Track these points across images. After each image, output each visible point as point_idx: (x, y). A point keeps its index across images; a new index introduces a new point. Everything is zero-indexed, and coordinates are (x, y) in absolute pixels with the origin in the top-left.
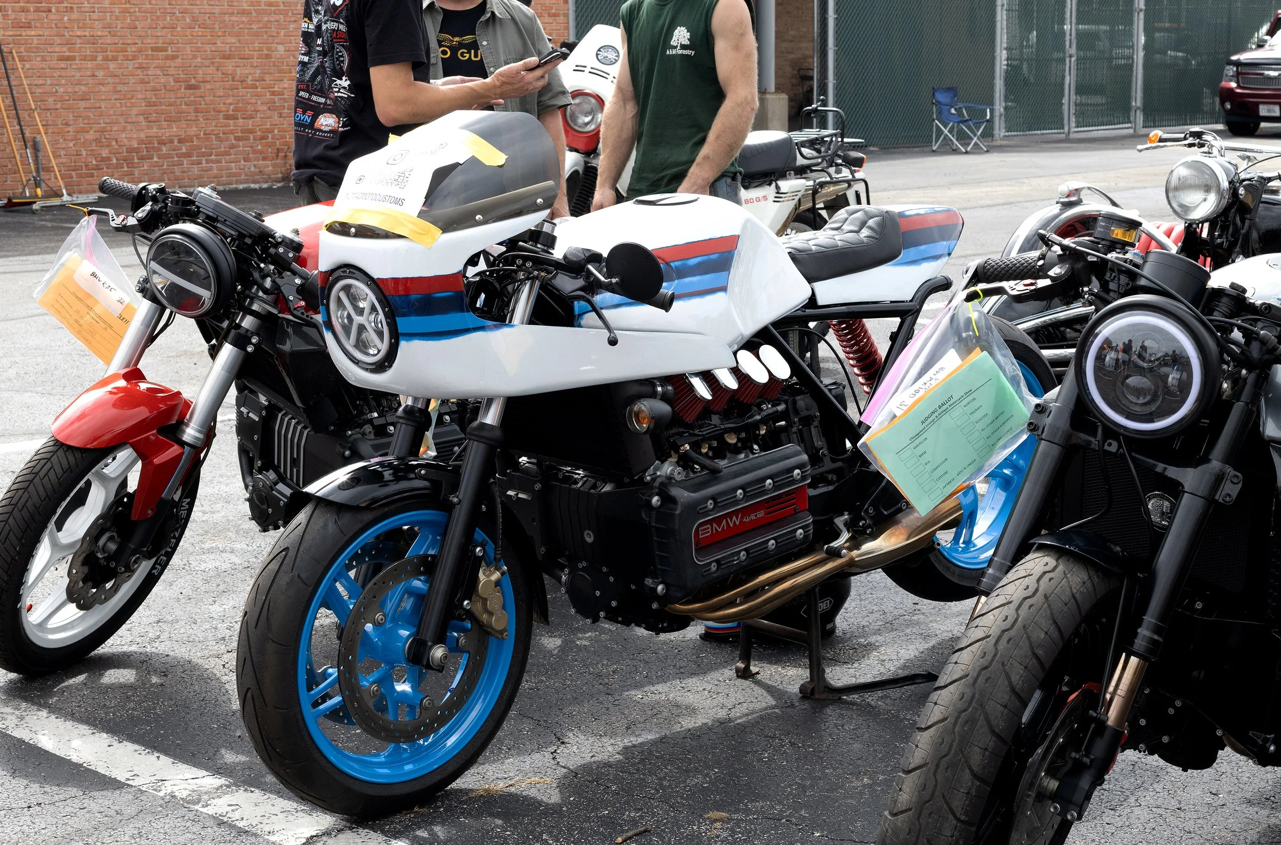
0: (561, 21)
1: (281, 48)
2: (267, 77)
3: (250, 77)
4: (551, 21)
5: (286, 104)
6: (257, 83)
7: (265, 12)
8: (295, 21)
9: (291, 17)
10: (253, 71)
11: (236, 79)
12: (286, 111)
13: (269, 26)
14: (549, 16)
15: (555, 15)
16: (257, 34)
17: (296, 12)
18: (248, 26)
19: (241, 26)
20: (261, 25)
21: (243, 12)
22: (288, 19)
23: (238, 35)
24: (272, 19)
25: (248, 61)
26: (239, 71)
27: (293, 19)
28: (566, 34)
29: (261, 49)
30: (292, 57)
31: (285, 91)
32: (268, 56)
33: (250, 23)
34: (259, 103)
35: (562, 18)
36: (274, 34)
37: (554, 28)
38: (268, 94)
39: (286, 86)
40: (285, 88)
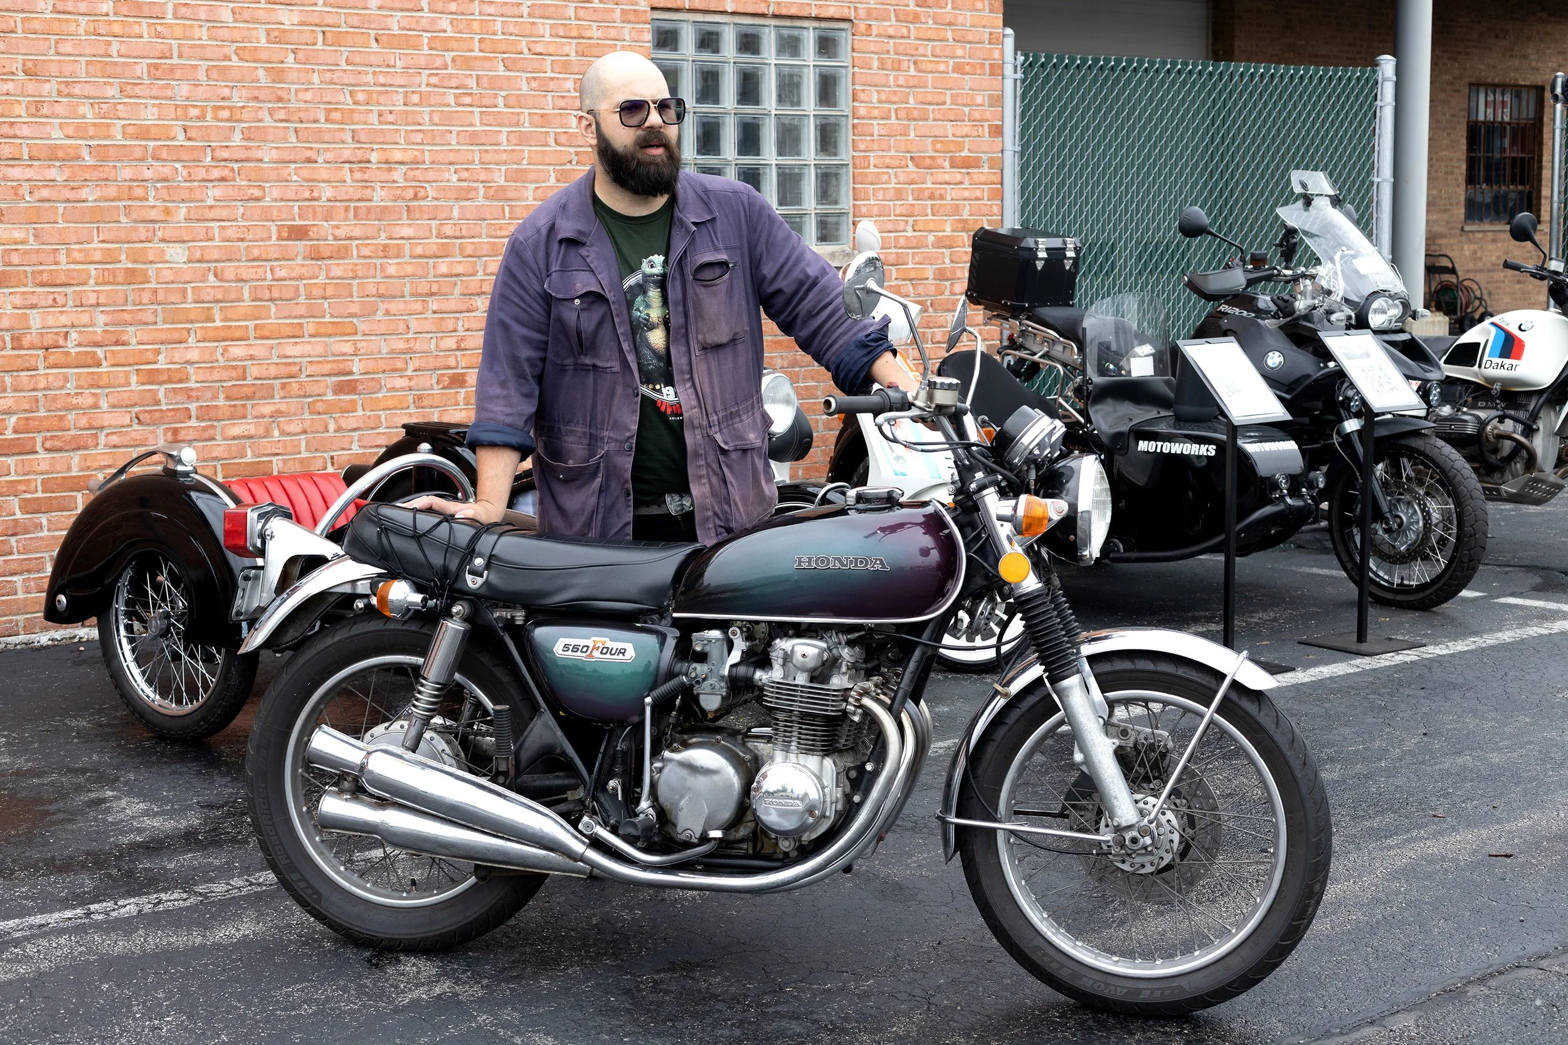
0: (983, 179)
1: (177, 254)
2: (132, 334)
3: (74, 335)
4: (958, 178)
5: (193, 407)
6: (100, 352)
7: (124, 153)
8: (223, 179)
9: (208, 168)
10: (85, 318)
11: (26, 342)
12: (193, 423)
13: (139, 192)
14: (952, 167)
15: (969, 164)
16: (96, 217)
17: (225, 154)
18: (67, 194)
19: (45, 193)
20: (112, 191)
21: (53, 155)
22: (203, 174)
23: (32, 218)
24: (148, 174)
25: (69, 290)
26: (35, 320)
27: (216, 173)
28: (996, 210)
29: (110, 258)
30: (211, 277)
31: (191, 370)
32: (131, 276)
33: (72, 185)
34: (104, 405)
35: (986, 170)
36: (153, 215)
37: (966, 194)
38: (134, 379)
39: (193, 355)
40: (191, 363)
